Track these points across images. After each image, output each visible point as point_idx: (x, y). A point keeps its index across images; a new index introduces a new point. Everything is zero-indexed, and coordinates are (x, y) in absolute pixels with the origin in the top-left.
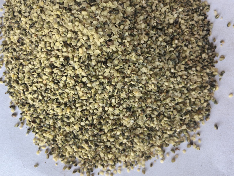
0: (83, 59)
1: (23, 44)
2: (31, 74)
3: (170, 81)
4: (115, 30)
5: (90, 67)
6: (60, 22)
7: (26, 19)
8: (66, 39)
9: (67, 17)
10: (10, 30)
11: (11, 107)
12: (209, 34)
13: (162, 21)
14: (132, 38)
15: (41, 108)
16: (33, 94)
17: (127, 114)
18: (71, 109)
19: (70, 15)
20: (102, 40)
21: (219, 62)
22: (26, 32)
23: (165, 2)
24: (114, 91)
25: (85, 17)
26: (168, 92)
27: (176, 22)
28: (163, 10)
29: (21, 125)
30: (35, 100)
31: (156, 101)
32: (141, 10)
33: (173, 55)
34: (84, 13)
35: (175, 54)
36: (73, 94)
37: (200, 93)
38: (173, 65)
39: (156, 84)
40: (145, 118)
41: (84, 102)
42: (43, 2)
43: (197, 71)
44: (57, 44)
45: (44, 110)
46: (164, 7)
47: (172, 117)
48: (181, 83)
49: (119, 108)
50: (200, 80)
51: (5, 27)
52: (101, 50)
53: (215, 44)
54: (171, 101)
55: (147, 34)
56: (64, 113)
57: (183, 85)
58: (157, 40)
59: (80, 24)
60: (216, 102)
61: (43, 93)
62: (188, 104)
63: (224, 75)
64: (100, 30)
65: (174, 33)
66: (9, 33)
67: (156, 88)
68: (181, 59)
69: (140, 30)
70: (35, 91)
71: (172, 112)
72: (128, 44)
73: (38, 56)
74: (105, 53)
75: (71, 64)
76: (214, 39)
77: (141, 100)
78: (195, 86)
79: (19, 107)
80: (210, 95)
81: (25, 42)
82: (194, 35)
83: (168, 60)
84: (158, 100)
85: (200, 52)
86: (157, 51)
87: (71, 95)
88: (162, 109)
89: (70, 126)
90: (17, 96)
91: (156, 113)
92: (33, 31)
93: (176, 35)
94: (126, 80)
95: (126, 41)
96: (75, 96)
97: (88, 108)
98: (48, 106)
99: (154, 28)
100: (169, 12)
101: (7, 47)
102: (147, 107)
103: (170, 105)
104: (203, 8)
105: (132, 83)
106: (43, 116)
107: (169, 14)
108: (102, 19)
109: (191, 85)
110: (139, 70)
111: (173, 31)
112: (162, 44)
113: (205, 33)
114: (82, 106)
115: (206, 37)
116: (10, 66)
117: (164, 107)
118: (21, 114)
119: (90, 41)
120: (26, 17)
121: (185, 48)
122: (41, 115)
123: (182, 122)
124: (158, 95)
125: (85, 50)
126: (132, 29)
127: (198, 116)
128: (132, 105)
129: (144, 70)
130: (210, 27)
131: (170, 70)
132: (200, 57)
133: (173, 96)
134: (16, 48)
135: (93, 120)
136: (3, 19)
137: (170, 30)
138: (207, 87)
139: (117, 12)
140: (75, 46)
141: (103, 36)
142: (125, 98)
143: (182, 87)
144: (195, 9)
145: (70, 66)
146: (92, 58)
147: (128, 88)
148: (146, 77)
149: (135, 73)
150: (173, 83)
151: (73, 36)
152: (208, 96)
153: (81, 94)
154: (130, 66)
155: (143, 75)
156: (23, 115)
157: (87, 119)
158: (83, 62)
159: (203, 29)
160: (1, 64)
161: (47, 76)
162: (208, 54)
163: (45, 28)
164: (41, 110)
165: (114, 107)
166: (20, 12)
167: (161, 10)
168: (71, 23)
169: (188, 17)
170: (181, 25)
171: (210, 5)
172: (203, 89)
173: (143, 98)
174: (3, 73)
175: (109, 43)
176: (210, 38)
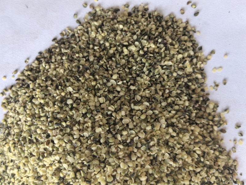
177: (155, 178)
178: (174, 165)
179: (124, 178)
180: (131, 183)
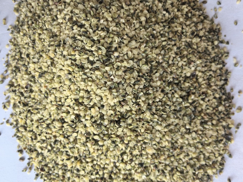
0: (96, 119)
1: (31, 91)
2: (39, 124)
3: (185, 137)
4: (129, 90)
5: (102, 126)
6: (72, 79)
7: (35, 65)
8: (78, 97)
9: (79, 75)
10: (17, 71)
11: (19, 151)
12: (226, 84)
13: (178, 75)
14: (147, 97)
15: (50, 158)
16: (42, 144)
17: (139, 170)
18: (82, 162)
19: (83, 74)
20: (116, 100)
21: (236, 113)
22: (35, 79)
23: (183, 53)
24: (126, 149)
25: (98, 77)
26: (182, 148)
27: (193, 75)
28: (180, 64)
29: (28, 170)
30: (44, 149)
31: (169, 156)
32: (157, 66)
33: (189, 111)
34: (97, 73)
35: (191, 109)
36: (84, 150)
37: (215, 147)
38: (188, 120)
39: (170, 141)
40: (157, 173)
41: (96, 158)
42: (53, 54)
43: (213, 124)
44: (68, 101)
45: (53, 160)
46: (181, 60)
47: (185, 172)
48: (195, 139)
49: (132, 164)
50: (215, 134)
51: (11, 66)
52: (115, 110)
53: (232, 94)
54: (185, 156)
55: (163, 91)
56: (74, 166)
57: (198, 140)
58: (173, 96)
59: (93, 85)
60: (230, 156)
61: (52, 144)
62: (202, 159)
63: (241, 127)
64: (114, 91)
65: (191, 87)
66: (16, 75)
67: (170, 145)
68: (197, 114)
69: (155, 87)
70: (44, 141)
71: (186, 167)
72: (142, 104)
73: (47, 107)
74: (118, 113)
75: (82, 122)
76: (232, 89)
77: (154, 157)
78: (210, 140)
79: (26, 152)
80: (225, 148)
81: (33, 89)
82: (211, 86)
83: (184, 115)
84: (172, 156)
85: (216, 104)
86: (173, 108)
87: (82, 150)
88: (176, 164)
89: (80, 178)
90: (24, 141)
91: (169, 169)
92: (42, 80)
93: (193, 90)
94: (140, 138)
95: (141, 101)
96: (86, 152)
97: (99, 163)
98: (57, 157)
99: (169, 83)
100: (186, 65)
101: (14, 88)
102: (160, 163)
103: (184, 160)
104: (222, 55)
105: (146, 141)
106: (52, 165)
107: (186, 68)
108: (116, 80)
109: (206, 140)
110: (153, 128)
111: (190, 85)
112: (178, 100)
113: (222, 82)
114: (92, 161)
115: (223, 87)
116: (18, 110)
117: (177, 162)
118: (29, 159)
119: (103, 101)
120: (34, 63)
121: (202, 102)
122: (49, 164)
123: (195, 177)
124: (171, 151)
125: (98, 109)
126: (146, 87)
127: (212, 170)
128: (145, 161)
129: (158, 128)
130: (228, 76)
131: (185, 126)
132: (217, 109)
133: (187, 152)
134: (23, 93)
135: (104, 174)
136: (10, 56)
137: (187, 85)
138: (222, 140)
139: (132, 70)
140: (87, 105)
141: (117, 96)
142: (137, 155)
143: (197, 143)
144: (214, 57)
145: (81, 123)
146: (105, 117)
147: (141, 145)
148: (160, 135)
149: (149, 132)
150: (187, 139)
151: (86, 95)
152: (223, 150)
153: (92, 150)
154: (143, 124)
155: (158, 132)
156: (31, 160)
157: (97, 173)
158: (95, 121)
159: (221, 78)
160: (8, 105)
161: (56, 128)
162: (224, 105)
163: (56, 81)
164: (50, 160)
165: (126, 163)
166: (28, 56)
167: (178, 64)
168: (84, 82)
169: (206, 69)
170: (198, 77)
171: (229, 52)
172: (218, 143)
173: (156, 155)
174: (10, 115)
175: (123, 103)
176: (228, 88)
177: (152, 22)
178: (167, 15)
179: (127, 18)
180: (133, 20)
